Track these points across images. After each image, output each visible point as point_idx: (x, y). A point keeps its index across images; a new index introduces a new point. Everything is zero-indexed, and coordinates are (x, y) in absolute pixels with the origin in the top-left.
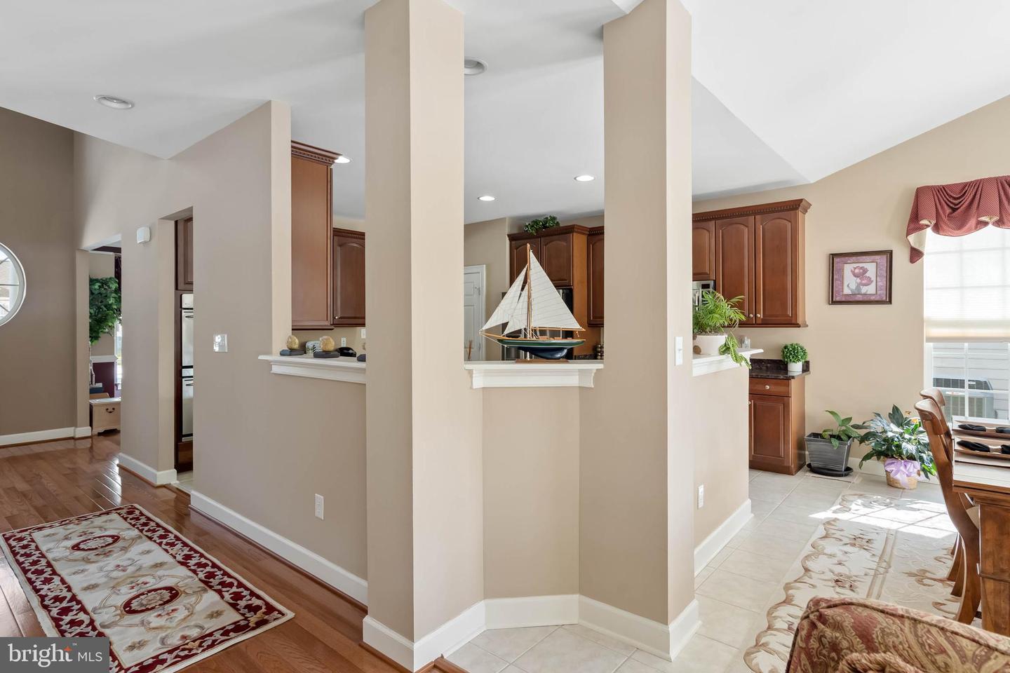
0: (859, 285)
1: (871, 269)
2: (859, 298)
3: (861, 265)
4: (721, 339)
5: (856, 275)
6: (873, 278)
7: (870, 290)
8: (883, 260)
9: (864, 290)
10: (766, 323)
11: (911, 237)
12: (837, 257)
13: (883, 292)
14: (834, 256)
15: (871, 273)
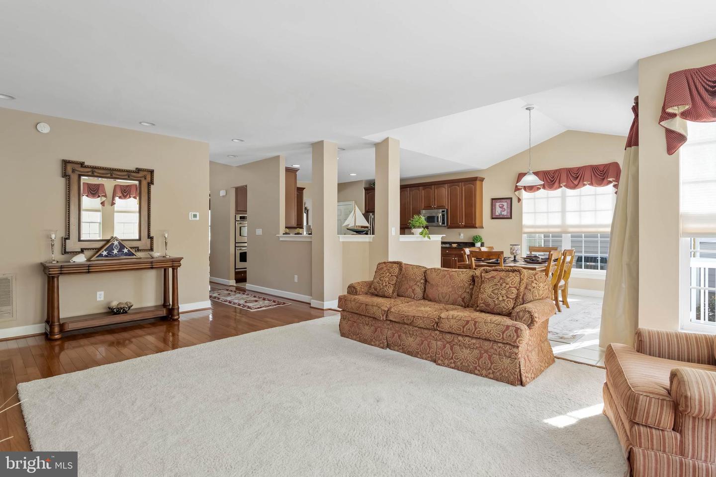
0: (501, 211)
1: (505, 204)
2: (501, 216)
3: (502, 203)
4: (421, 230)
6: (506, 209)
7: (505, 213)
8: (509, 201)
9: (503, 213)
10: (466, 227)
11: (517, 193)
12: (494, 200)
13: (509, 214)
14: (493, 199)
15: (505, 207)
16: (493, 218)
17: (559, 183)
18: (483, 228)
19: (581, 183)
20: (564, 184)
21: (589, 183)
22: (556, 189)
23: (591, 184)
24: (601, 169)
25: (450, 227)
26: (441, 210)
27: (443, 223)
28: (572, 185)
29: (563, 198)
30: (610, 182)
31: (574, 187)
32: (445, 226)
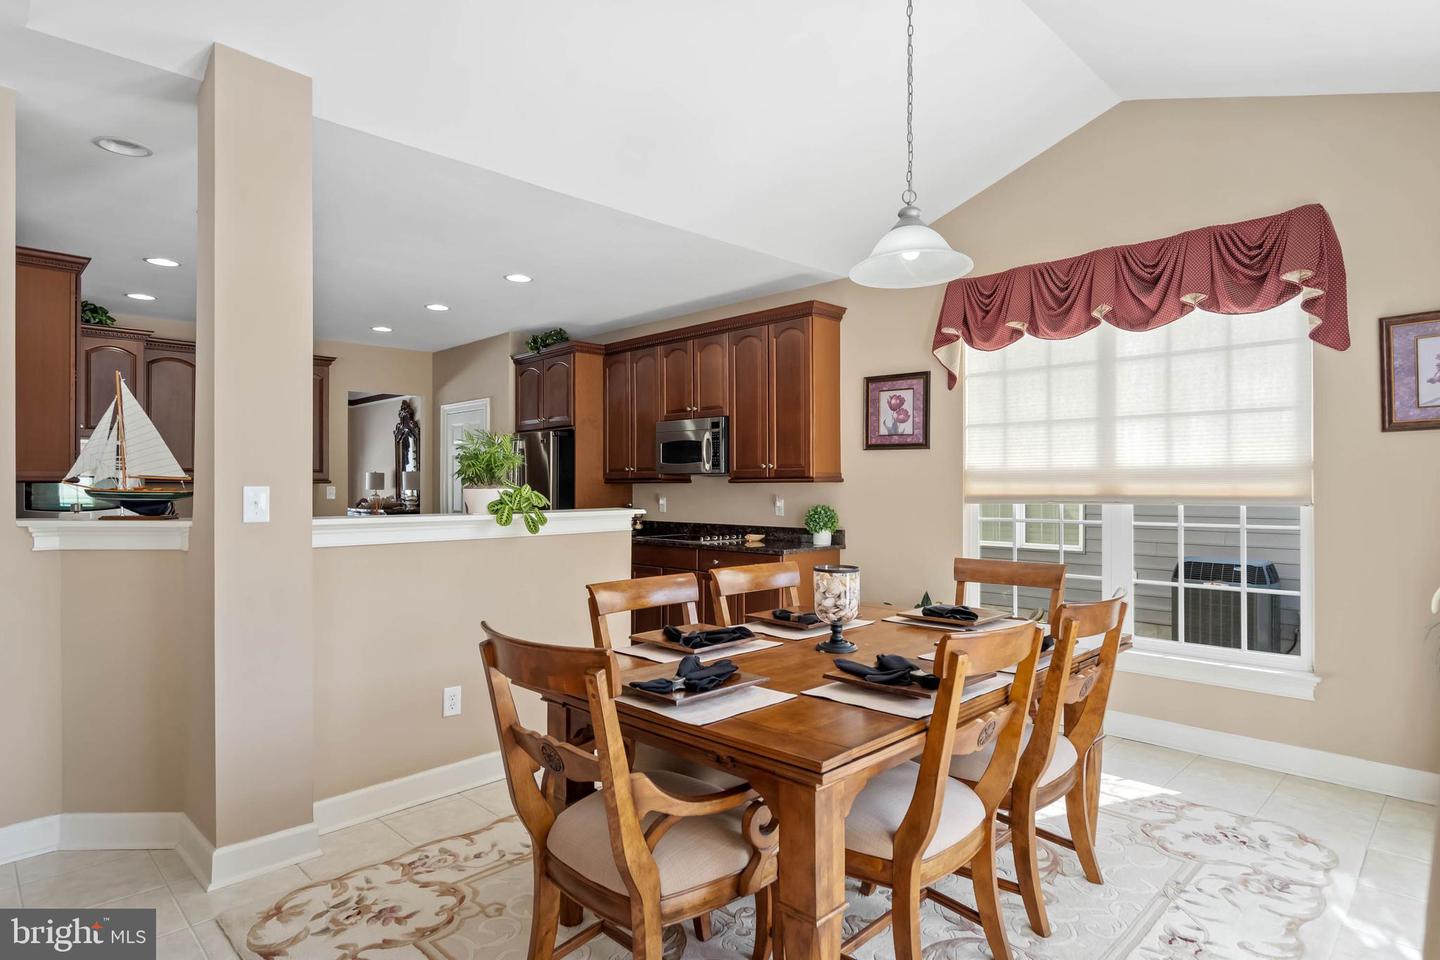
0: (897, 421)
1: (908, 395)
2: (895, 440)
3: (897, 393)
5: (893, 408)
6: (910, 412)
7: (906, 428)
8: (918, 384)
9: (901, 428)
10: (780, 476)
11: (942, 353)
12: (873, 383)
13: (919, 432)
14: (869, 380)
15: (908, 406)
16: (869, 447)
17: (1089, 307)
18: (842, 481)
19: (1170, 301)
20: (1107, 308)
21: (1203, 297)
22: (1077, 331)
23: (1212, 304)
24: (1254, 238)
25: (737, 479)
26: (708, 422)
27: (716, 465)
28: (1137, 312)
29: (1106, 364)
30: (1292, 289)
31: (1144, 320)
32: (720, 475)
